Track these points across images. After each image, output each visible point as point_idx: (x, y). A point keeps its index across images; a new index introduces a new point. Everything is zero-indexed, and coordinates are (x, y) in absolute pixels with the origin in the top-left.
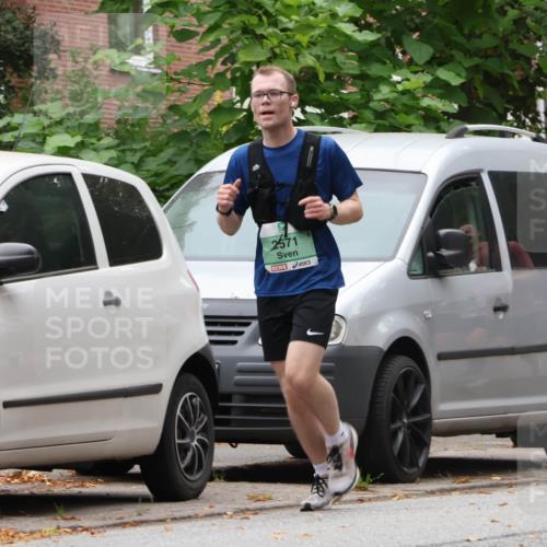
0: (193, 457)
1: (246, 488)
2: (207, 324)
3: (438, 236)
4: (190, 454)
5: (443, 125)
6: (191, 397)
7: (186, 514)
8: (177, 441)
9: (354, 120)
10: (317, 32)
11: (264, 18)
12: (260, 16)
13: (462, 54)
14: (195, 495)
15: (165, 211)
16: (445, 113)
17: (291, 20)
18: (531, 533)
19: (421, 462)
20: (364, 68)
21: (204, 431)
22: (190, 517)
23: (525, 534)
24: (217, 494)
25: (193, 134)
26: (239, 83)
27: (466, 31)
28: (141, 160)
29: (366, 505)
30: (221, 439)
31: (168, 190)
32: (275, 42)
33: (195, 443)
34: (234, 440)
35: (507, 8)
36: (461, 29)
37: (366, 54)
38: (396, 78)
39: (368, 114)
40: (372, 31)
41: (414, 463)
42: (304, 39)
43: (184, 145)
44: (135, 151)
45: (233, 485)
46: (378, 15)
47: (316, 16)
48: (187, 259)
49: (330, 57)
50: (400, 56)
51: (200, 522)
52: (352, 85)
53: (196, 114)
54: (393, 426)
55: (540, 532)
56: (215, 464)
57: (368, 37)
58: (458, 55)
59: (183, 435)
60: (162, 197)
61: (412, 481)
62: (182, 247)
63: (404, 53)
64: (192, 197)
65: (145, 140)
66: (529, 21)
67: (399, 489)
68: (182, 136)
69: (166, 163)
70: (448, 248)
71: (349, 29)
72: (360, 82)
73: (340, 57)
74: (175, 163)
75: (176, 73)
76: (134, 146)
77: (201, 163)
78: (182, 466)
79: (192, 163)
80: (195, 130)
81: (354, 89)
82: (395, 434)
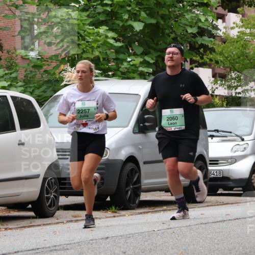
0: (51, 201)
1: (72, 213)
2: (57, 152)
3: (144, 118)
4: (50, 200)
5: (147, 77)
6: (51, 179)
7: (48, 223)
8: (46, 196)
9: (113, 75)
10: (100, 43)
11: (80, 38)
12: (78, 37)
13: (154, 51)
14: (51, 215)
15: (42, 110)
16: (147, 73)
17: (90, 38)
18: (177, 227)
19: (137, 202)
20: (118, 56)
21: (56, 192)
22: (50, 224)
23: (175, 228)
24: (60, 215)
25: (53, 81)
26: (70, 61)
27: (155, 42)
28: (33, 90)
29: (116, 218)
30: (62, 194)
31: (43, 102)
32: (84, 46)
33: (52, 196)
34: (67, 195)
35: (170, 34)
36: (153, 41)
37: (118, 51)
38: (129, 59)
39: (119, 73)
40: (120, 42)
41: (134, 202)
42: (95, 45)
43: (50, 85)
44: (31, 87)
45: (66, 212)
46: (123, 36)
47: (100, 37)
48: (50, 127)
49: (104, 52)
50: (131, 51)
51: (54, 226)
52: (113, 62)
53: (54, 74)
54: (127, 189)
55: (181, 227)
56: (60, 204)
57: (119, 44)
58: (152, 51)
59: (48, 193)
60: (41, 104)
61: (133, 209)
62: (48, 123)
63: (132, 50)
64: (52, 104)
65: (35, 83)
66: (178, 38)
67: (129, 212)
68: (49, 81)
69: (42, 92)
70: (148, 122)
71: (112, 41)
72: (116, 61)
73: (108, 52)
74: (46, 91)
75: (46, 58)
76: (31, 86)
77: (56, 92)
78: (47, 205)
79: (52, 92)
80: (53, 79)
81: (113, 64)
82: (127, 192)
